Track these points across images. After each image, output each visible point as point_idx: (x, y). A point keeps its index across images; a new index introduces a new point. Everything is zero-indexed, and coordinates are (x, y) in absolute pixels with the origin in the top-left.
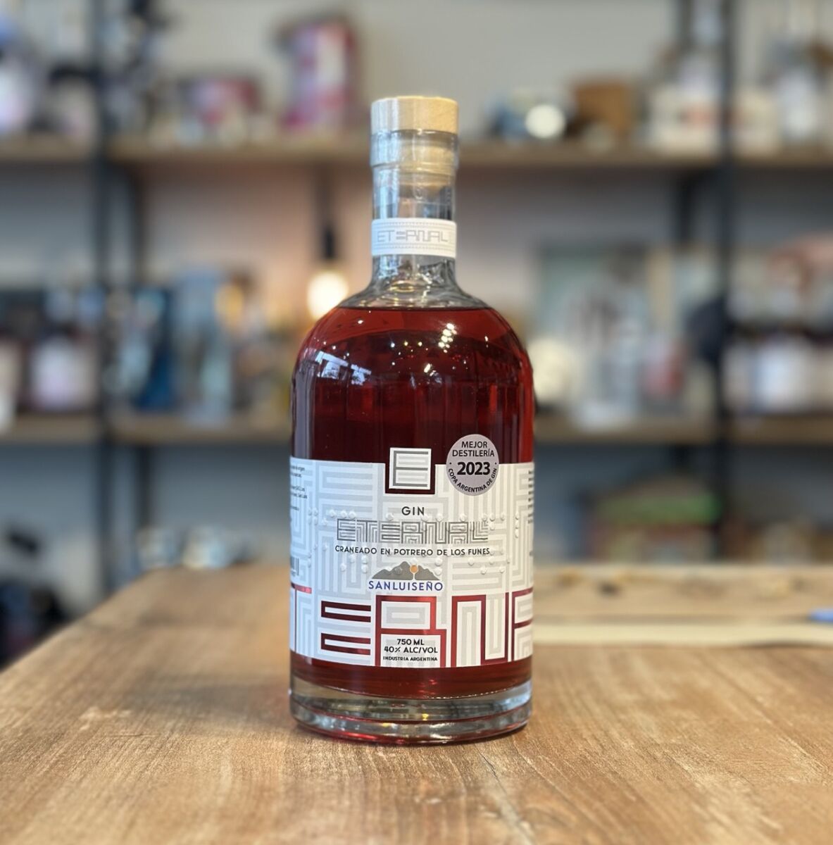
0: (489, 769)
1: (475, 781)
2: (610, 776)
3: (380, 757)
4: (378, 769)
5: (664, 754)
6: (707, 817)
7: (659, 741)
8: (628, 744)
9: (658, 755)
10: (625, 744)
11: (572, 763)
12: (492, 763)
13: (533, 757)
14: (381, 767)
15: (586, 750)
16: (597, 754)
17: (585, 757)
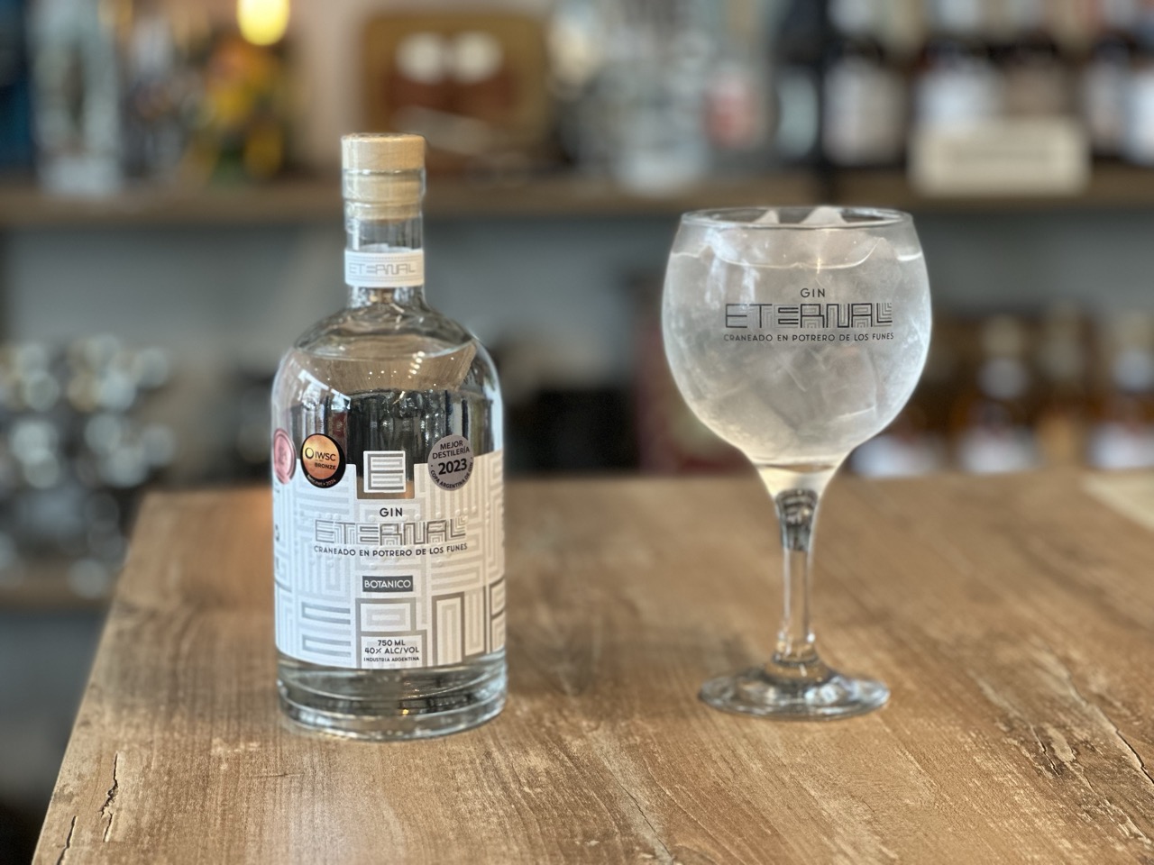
0: (634, 804)
1: (623, 817)
2: (744, 806)
3: (528, 794)
4: (531, 809)
5: (792, 777)
6: (834, 849)
7: (785, 761)
8: (756, 767)
9: (787, 779)
10: (754, 766)
11: (708, 793)
12: (634, 796)
13: (671, 788)
14: (532, 805)
15: (718, 775)
16: (729, 780)
17: (719, 785)
